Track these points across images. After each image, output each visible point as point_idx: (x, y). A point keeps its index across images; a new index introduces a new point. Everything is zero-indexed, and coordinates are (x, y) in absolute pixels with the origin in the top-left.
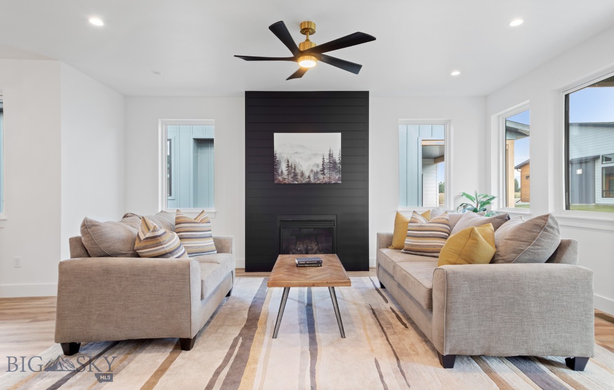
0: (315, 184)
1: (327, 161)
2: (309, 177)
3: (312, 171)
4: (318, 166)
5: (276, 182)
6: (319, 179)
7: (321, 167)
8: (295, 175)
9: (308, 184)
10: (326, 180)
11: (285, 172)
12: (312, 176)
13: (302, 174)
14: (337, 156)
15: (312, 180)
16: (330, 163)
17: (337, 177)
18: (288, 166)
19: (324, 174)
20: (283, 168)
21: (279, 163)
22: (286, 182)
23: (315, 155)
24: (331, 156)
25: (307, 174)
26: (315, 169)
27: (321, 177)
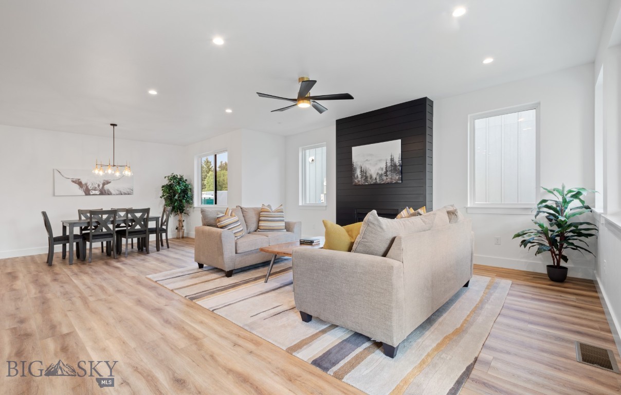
0: (380, 184)
1: (389, 164)
2: (376, 179)
3: (378, 174)
4: (382, 169)
5: (354, 184)
6: (383, 180)
7: (384, 170)
8: (366, 177)
9: (376, 184)
10: (389, 180)
11: (359, 176)
12: (378, 178)
13: (371, 177)
14: (397, 160)
15: (378, 181)
16: (391, 166)
17: (397, 178)
18: (361, 172)
19: (387, 176)
20: (358, 173)
21: (355, 169)
22: (360, 183)
23: (380, 160)
24: (392, 160)
25: (374, 176)
26: (380, 172)
27: (385, 178)
